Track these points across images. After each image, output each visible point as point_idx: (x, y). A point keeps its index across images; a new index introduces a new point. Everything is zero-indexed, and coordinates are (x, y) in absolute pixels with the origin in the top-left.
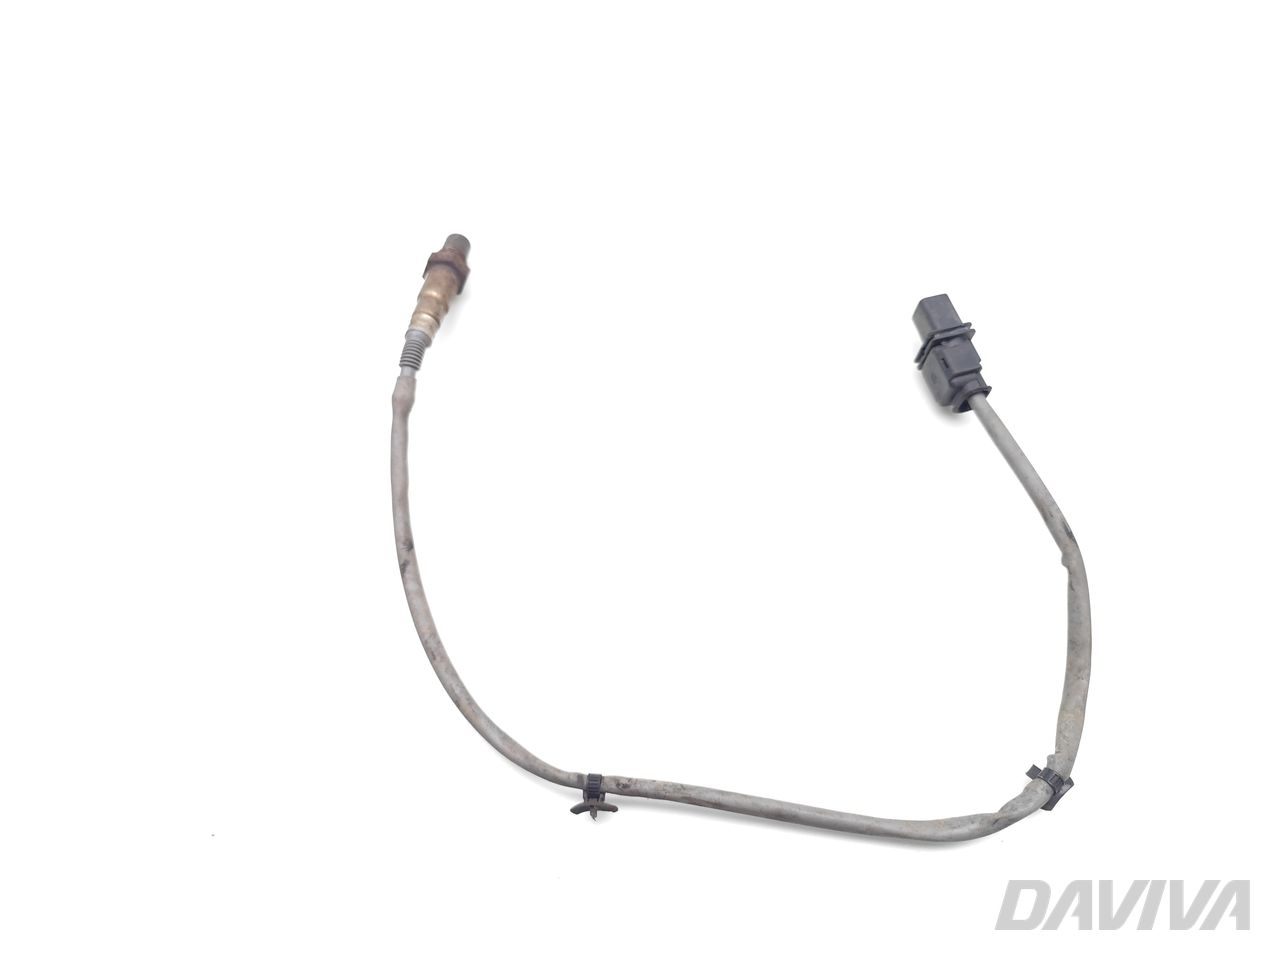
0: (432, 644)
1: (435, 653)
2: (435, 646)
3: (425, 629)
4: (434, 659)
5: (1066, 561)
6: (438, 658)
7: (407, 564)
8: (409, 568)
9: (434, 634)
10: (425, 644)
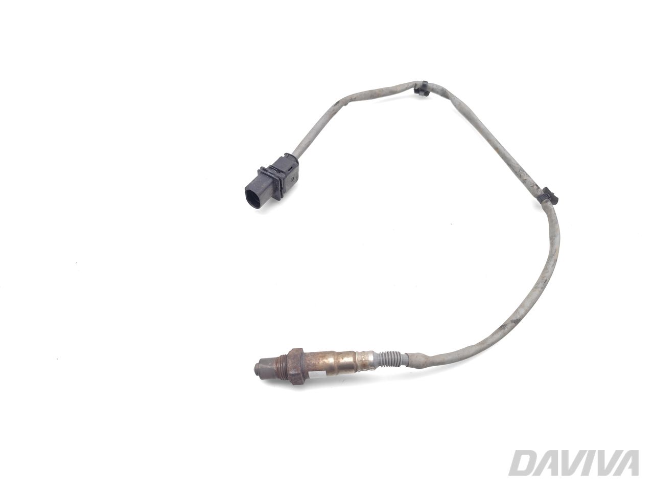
0: (541, 285)
1: (543, 281)
2: (541, 283)
3: (537, 292)
4: (546, 280)
5: (346, 104)
6: (545, 279)
7: (515, 321)
8: (514, 318)
9: (535, 287)
10: (543, 288)
